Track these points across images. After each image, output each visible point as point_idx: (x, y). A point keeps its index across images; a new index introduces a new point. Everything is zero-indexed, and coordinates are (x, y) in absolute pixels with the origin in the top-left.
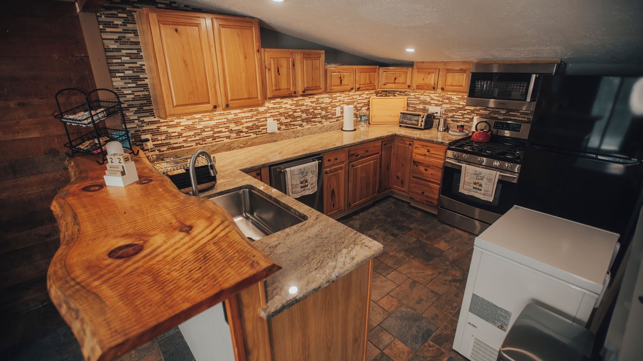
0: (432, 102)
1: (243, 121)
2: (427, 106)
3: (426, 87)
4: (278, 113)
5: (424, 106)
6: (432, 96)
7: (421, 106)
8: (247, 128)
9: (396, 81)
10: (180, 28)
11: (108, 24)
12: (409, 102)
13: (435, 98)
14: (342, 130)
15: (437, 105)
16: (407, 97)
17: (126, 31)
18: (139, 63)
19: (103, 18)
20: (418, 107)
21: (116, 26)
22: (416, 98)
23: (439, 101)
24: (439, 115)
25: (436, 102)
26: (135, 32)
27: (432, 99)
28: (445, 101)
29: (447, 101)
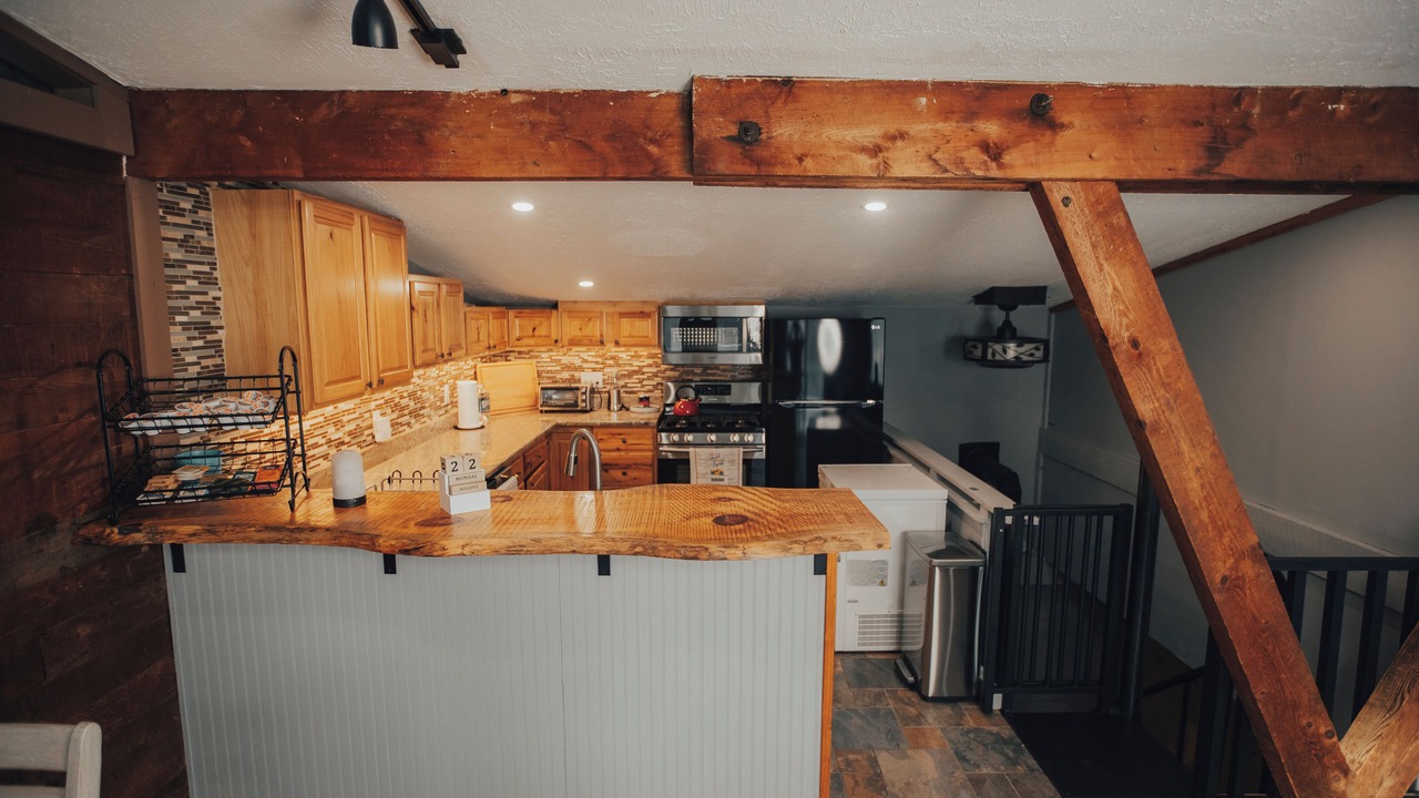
0: (585, 365)
1: (345, 419)
2: (576, 374)
3: (587, 342)
4: (382, 401)
5: (572, 373)
6: (585, 356)
7: (566, 375)
8: (350, 433)
9: (536, 333)
10: (337, 231)
11: (172, 208)
12: (540, 369)
13: (590, 359)
14: (456, 428)
15: (594, 370)
16: (534, 361)
17: (196, 225)
18: (214, 293)
19: (165, 195)
20: (558, 376)
21: (181, 213)
22: (552, 361)
23: (597, 363)
24: (601, 385)
25: (594, 366)
26: (208, 227)
27: (585, 361)
28: (608, 362)
29: (611, 362)
